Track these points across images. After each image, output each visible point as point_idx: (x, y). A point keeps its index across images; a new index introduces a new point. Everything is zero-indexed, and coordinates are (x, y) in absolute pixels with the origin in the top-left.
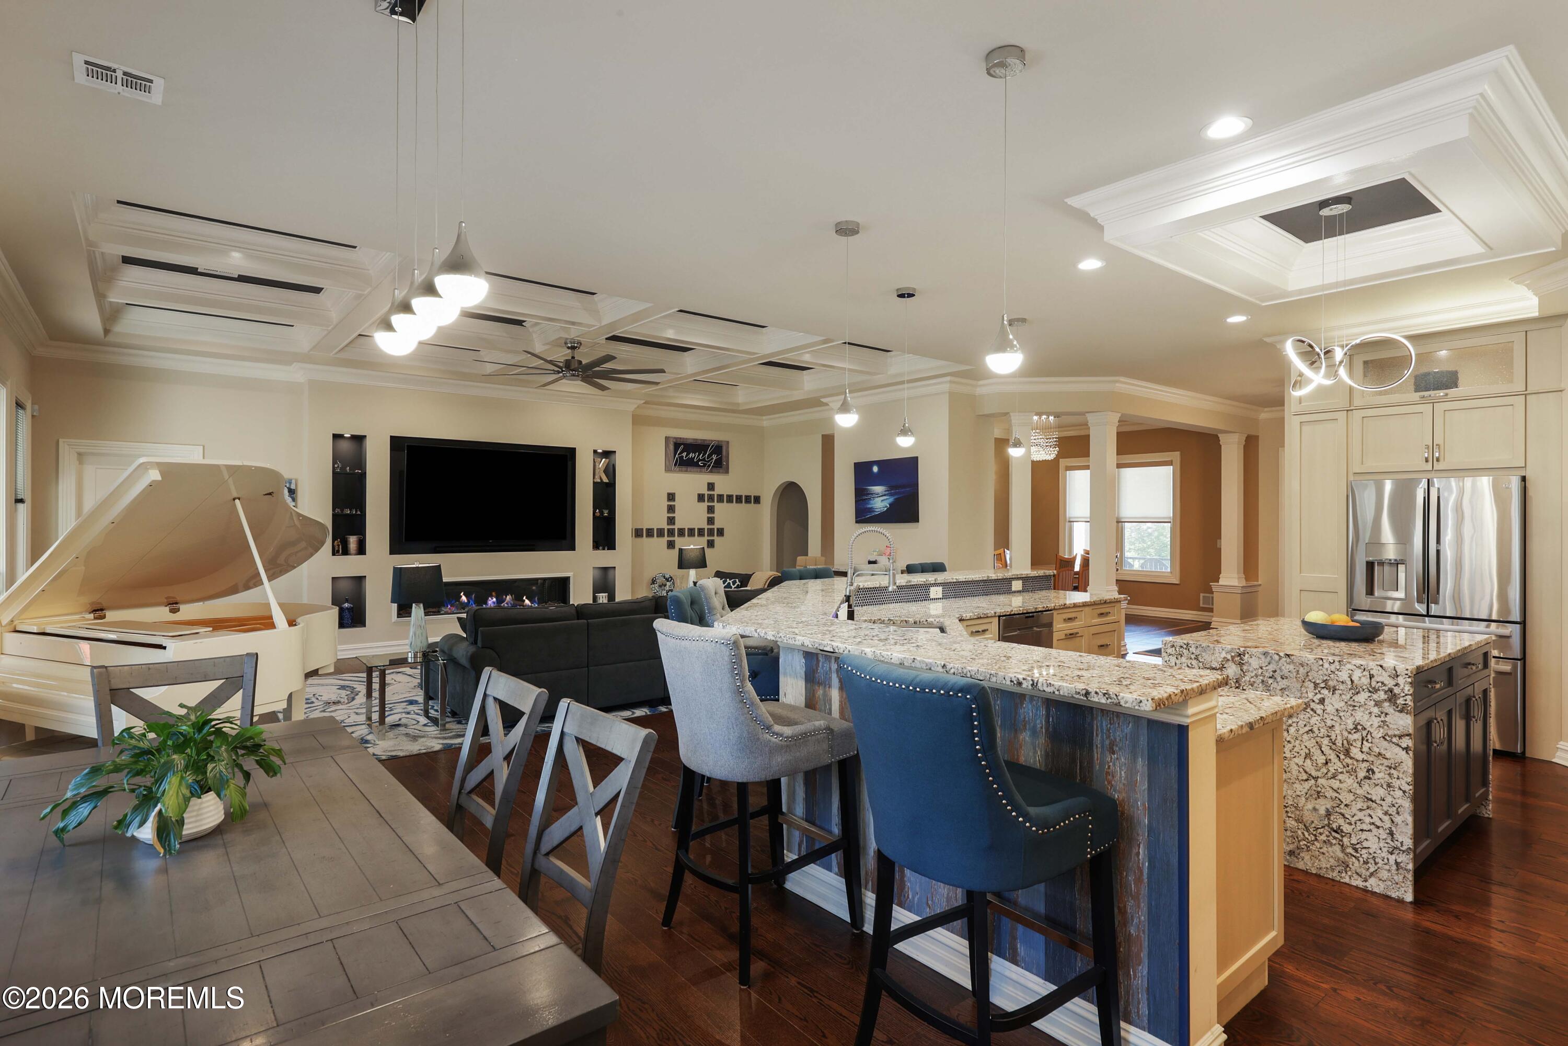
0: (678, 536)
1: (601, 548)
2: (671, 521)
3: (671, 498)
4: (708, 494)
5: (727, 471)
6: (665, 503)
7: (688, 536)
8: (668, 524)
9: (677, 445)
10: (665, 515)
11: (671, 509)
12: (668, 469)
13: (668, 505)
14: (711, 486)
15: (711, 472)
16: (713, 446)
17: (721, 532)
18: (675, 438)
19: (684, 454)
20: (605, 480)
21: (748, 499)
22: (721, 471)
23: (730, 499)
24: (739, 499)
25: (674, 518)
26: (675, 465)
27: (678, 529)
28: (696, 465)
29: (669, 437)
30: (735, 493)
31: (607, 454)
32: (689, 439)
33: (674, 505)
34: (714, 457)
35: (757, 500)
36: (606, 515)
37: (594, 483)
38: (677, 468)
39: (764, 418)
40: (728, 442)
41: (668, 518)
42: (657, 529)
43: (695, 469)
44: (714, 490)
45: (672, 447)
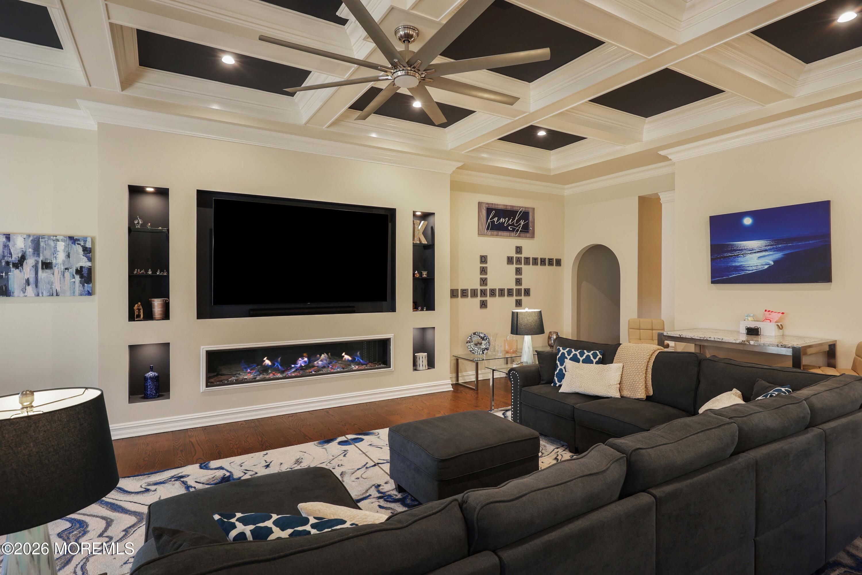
0: (490, 296)
1: (420, 308)
2: (484, 282)
3: (483, 260)
4: (516, 257)
5: (533, 236)
6: (478, 265)
7: (499, 296)
8: (481, 285)
9: (489, 210)
10: (478, 276)
11: (483, 271)
12: (481, 234)
13: (481, 267)
14: (519, 250)
15: (519, 236)
16: (521, 212)
17: (527, 292)
18: (488, 204)
19: (496, 219)
20: (424, 242)
21: (551, 262)
22: (528, 235)
23: (535, 261)
24: (543, 262)
25: (486, 279)
26: (488, 229)
27: (490, 289)
28: (506, 229)
29: (482, 203)
30: (539, 256)
31: (426, 216)
32: (500, 205)
33: (487, 267)
34: (522, 222)
35: (559, 263)
36: (425, 276)
37: (415, 245)
38: (489, 232)
39: (566, 186)
40: (534, 209)
41: (481, 279)
42: (471, 290)
43: (505, 233)
44: (521, 253)
45: (484, 212)
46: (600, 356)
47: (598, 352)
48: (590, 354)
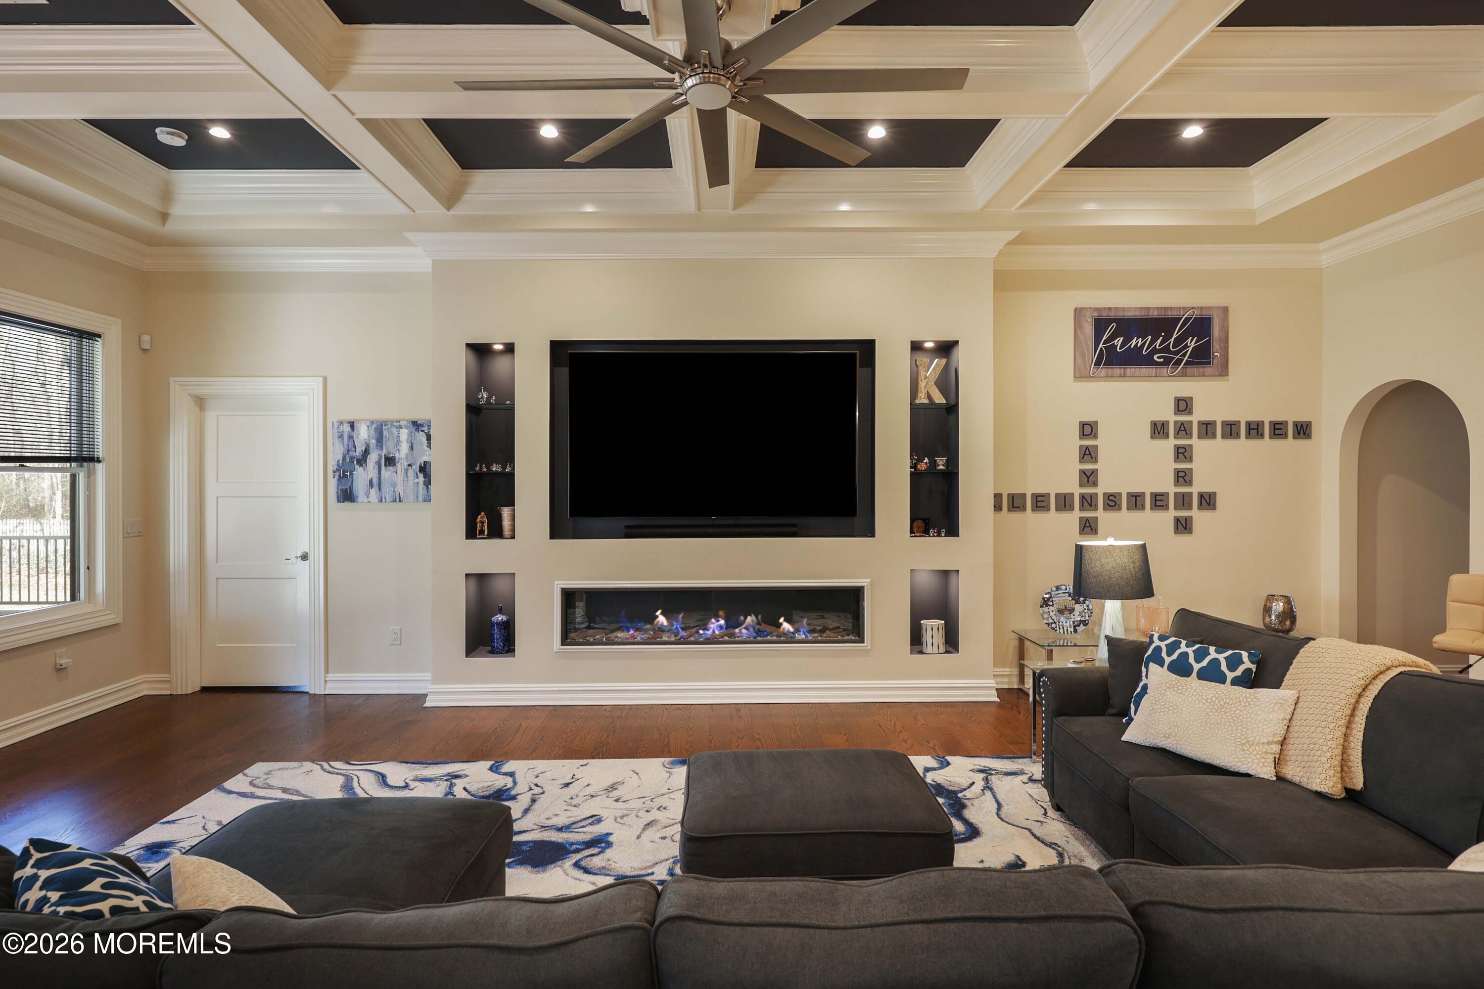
0: (1104, 509)
1: (931, 532)
2: (1089, 478)
3: (1087, 430)
4: (1176, 422)
5: (1223, 371)
6: (1075, 443)
7: (1128, 509)
8: (1081, 485)
9: (1100, 324)
10: (1075, 466)
11: (1088, 454)
12: (1080, 375)
13: (1081, 446)
14: (1183, 405)
15: (1183, 375)
16: (1187, 320)
17: (1208, 501)
18: (1097, 309)
19: (1119, 341)
20: (939, 399)
21: (1278, 430)
22: (1208, 370)
23: (1231, 430)
24: (1255, 430)
25: (1094, 472)
26: (1098, 364)
27: (1104, 494)
28: (1148, 361)
29: (1082, 309)
31: (946, 348)
32: (1129, 309)
33: (1096, 447)
34: (1191, 343)
35: (1303, 430)
36: (941, 467)
37: (915, 409)
38: (1103, 371)
39: (1322, 246)
40: (1225, 310)
41: (1083, 472)
42: (1057, 495)
43: (1144, 370)
44: (1190, 413)
45: (1089, 329)
46: (1247, 664)
47: (1245, 654)
48: (1221, 657)
